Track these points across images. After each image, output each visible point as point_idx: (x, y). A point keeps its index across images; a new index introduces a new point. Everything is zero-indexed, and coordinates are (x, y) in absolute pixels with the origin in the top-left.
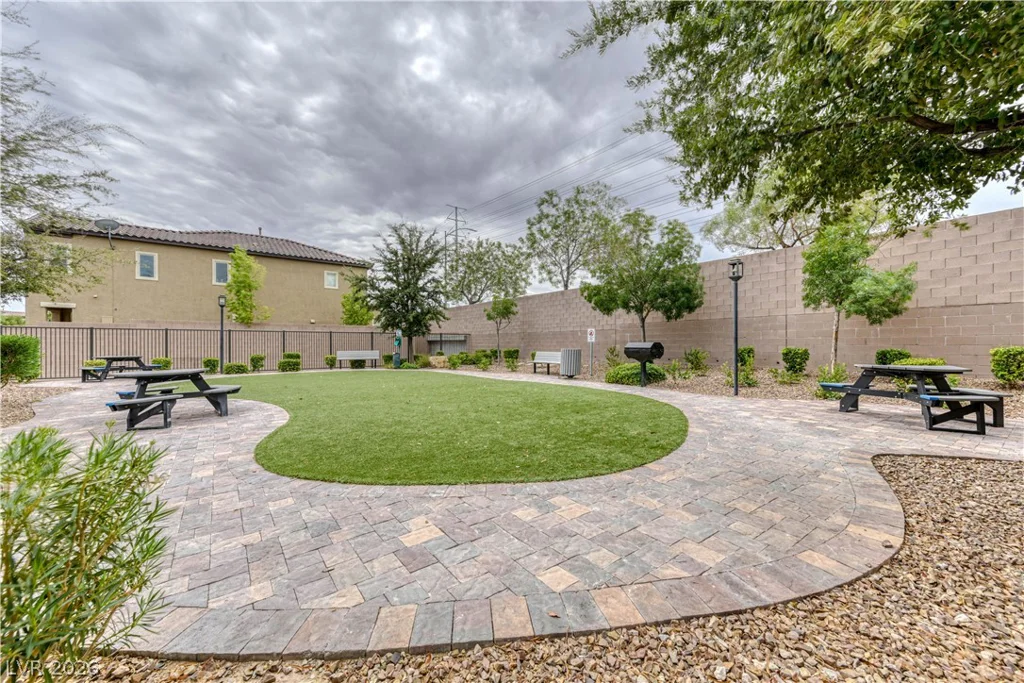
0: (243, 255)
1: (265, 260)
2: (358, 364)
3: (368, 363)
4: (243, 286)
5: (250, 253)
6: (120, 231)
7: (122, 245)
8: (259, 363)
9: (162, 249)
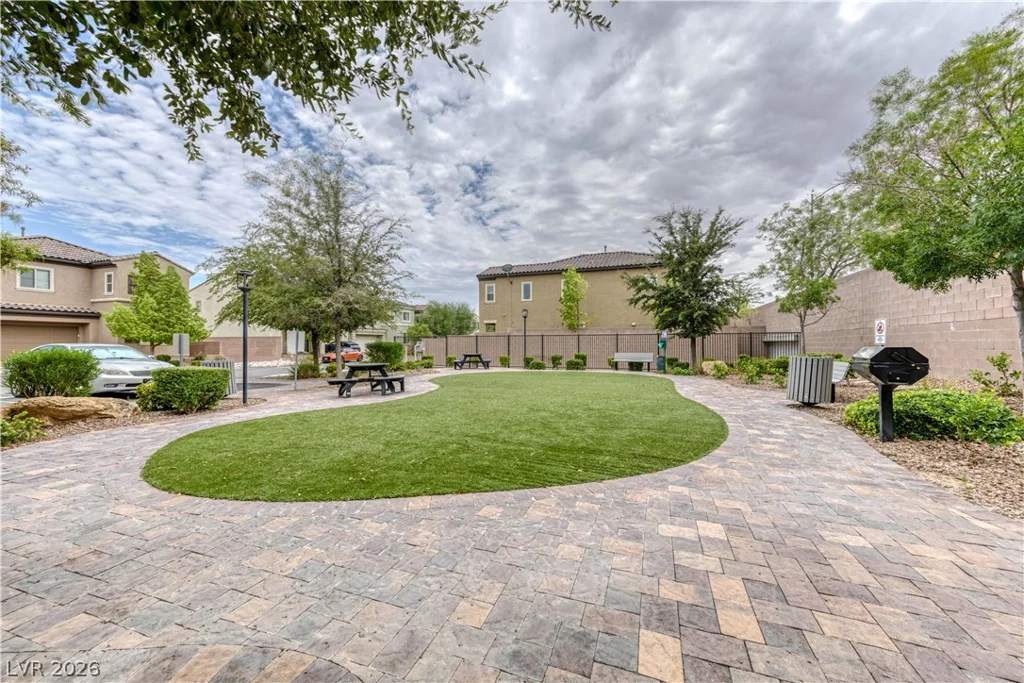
0: (573, 273)
1: (589, 275)
2: (636, 366)
3: (645, 366)
4: (571, 298)
5: (579, 271)
6: (514, 271)
7: (515, 280)
8: (556, 361)
9: (533, 278)
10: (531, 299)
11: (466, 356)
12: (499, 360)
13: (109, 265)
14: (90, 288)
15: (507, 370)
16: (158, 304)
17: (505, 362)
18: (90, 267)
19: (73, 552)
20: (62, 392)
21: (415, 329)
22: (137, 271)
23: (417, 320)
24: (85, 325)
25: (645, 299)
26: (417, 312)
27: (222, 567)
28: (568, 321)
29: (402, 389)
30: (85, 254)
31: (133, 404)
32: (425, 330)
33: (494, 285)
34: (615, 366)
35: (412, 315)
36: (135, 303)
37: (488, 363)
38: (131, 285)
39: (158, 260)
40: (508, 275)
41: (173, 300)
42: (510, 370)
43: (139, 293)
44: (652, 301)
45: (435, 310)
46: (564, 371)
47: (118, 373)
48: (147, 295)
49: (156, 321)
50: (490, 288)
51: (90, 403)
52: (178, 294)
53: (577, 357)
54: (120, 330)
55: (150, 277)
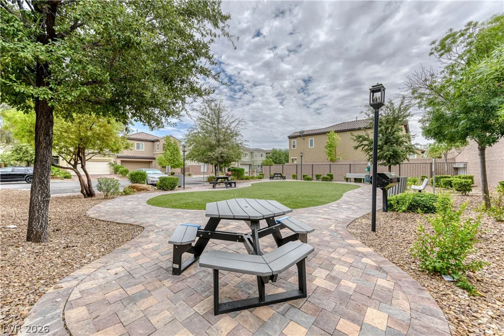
0: (333, 133)
2: (358, 180)
3: (362, 180)
4: (331, 146)
5: (336, 132)
6: (305, 133)
7: (306, 138)
8: (318, 177)
9: (315, 136)
10: (313, 147)
11: (275, 174)
12: (292, 176)
13: (158, 141)
14: (153, 149)
15: (295, 180)
16: (171, 154)
17: (295, 177)
18: (153, 141)
19: (130, 210)
20: (140, 183)
21: (266, 161)
22: (165, 142)
23: (267, 157)
24: (152, 162)
25: (363, 146)
26: (267, 153)
27: (149, 215)
28: (330, 157)
29: (235, 186)
30: (152, 137)
31: (156, 188)
32: (270, 162)
33: (296, 140)
34: (347, 180)
35: (264, 155)
36: (165, 154)
37: (285, 177)
38: (164, 147)
39: (171, 138)
40: (303, 135)
41: (175, 152)
42: (297, 181)
43: (166, 150)
44: (366, 147)
45: (274, 152)
46: (321, 182)
47: (154, 178)
48: (168, 151)
49: (170, 160)
50: (294, 142)
51: (145, 186)
52: (177, 150)
53: (328, 175)
54: (160, 164)
55: (169, 145)
